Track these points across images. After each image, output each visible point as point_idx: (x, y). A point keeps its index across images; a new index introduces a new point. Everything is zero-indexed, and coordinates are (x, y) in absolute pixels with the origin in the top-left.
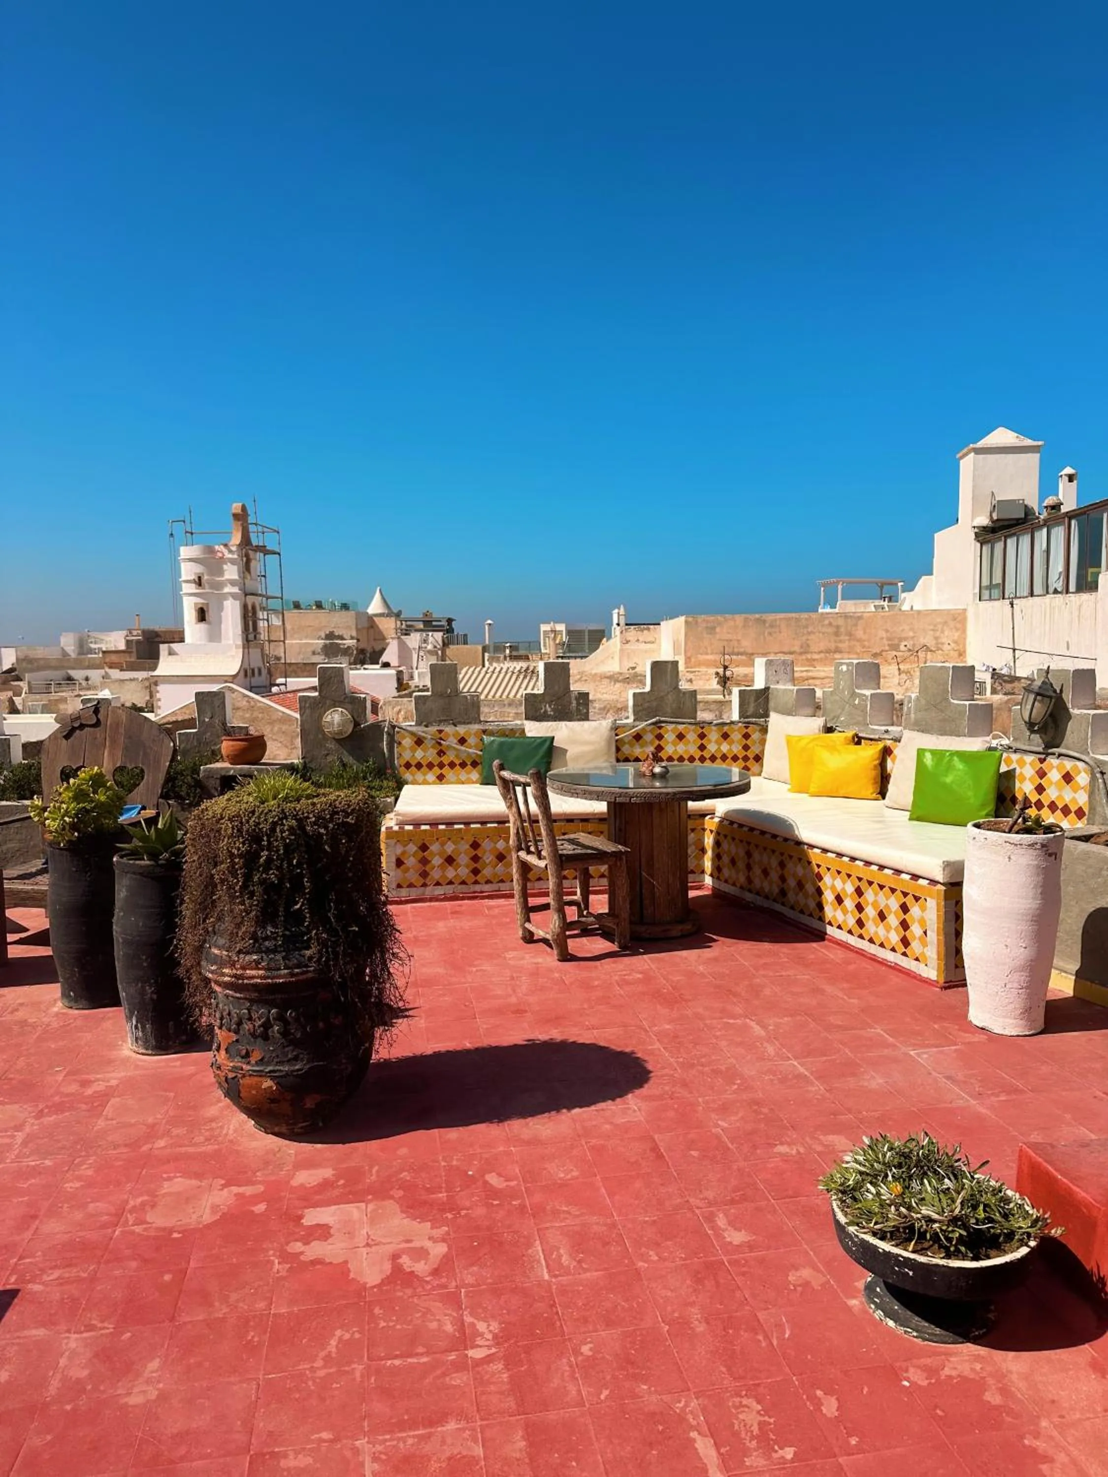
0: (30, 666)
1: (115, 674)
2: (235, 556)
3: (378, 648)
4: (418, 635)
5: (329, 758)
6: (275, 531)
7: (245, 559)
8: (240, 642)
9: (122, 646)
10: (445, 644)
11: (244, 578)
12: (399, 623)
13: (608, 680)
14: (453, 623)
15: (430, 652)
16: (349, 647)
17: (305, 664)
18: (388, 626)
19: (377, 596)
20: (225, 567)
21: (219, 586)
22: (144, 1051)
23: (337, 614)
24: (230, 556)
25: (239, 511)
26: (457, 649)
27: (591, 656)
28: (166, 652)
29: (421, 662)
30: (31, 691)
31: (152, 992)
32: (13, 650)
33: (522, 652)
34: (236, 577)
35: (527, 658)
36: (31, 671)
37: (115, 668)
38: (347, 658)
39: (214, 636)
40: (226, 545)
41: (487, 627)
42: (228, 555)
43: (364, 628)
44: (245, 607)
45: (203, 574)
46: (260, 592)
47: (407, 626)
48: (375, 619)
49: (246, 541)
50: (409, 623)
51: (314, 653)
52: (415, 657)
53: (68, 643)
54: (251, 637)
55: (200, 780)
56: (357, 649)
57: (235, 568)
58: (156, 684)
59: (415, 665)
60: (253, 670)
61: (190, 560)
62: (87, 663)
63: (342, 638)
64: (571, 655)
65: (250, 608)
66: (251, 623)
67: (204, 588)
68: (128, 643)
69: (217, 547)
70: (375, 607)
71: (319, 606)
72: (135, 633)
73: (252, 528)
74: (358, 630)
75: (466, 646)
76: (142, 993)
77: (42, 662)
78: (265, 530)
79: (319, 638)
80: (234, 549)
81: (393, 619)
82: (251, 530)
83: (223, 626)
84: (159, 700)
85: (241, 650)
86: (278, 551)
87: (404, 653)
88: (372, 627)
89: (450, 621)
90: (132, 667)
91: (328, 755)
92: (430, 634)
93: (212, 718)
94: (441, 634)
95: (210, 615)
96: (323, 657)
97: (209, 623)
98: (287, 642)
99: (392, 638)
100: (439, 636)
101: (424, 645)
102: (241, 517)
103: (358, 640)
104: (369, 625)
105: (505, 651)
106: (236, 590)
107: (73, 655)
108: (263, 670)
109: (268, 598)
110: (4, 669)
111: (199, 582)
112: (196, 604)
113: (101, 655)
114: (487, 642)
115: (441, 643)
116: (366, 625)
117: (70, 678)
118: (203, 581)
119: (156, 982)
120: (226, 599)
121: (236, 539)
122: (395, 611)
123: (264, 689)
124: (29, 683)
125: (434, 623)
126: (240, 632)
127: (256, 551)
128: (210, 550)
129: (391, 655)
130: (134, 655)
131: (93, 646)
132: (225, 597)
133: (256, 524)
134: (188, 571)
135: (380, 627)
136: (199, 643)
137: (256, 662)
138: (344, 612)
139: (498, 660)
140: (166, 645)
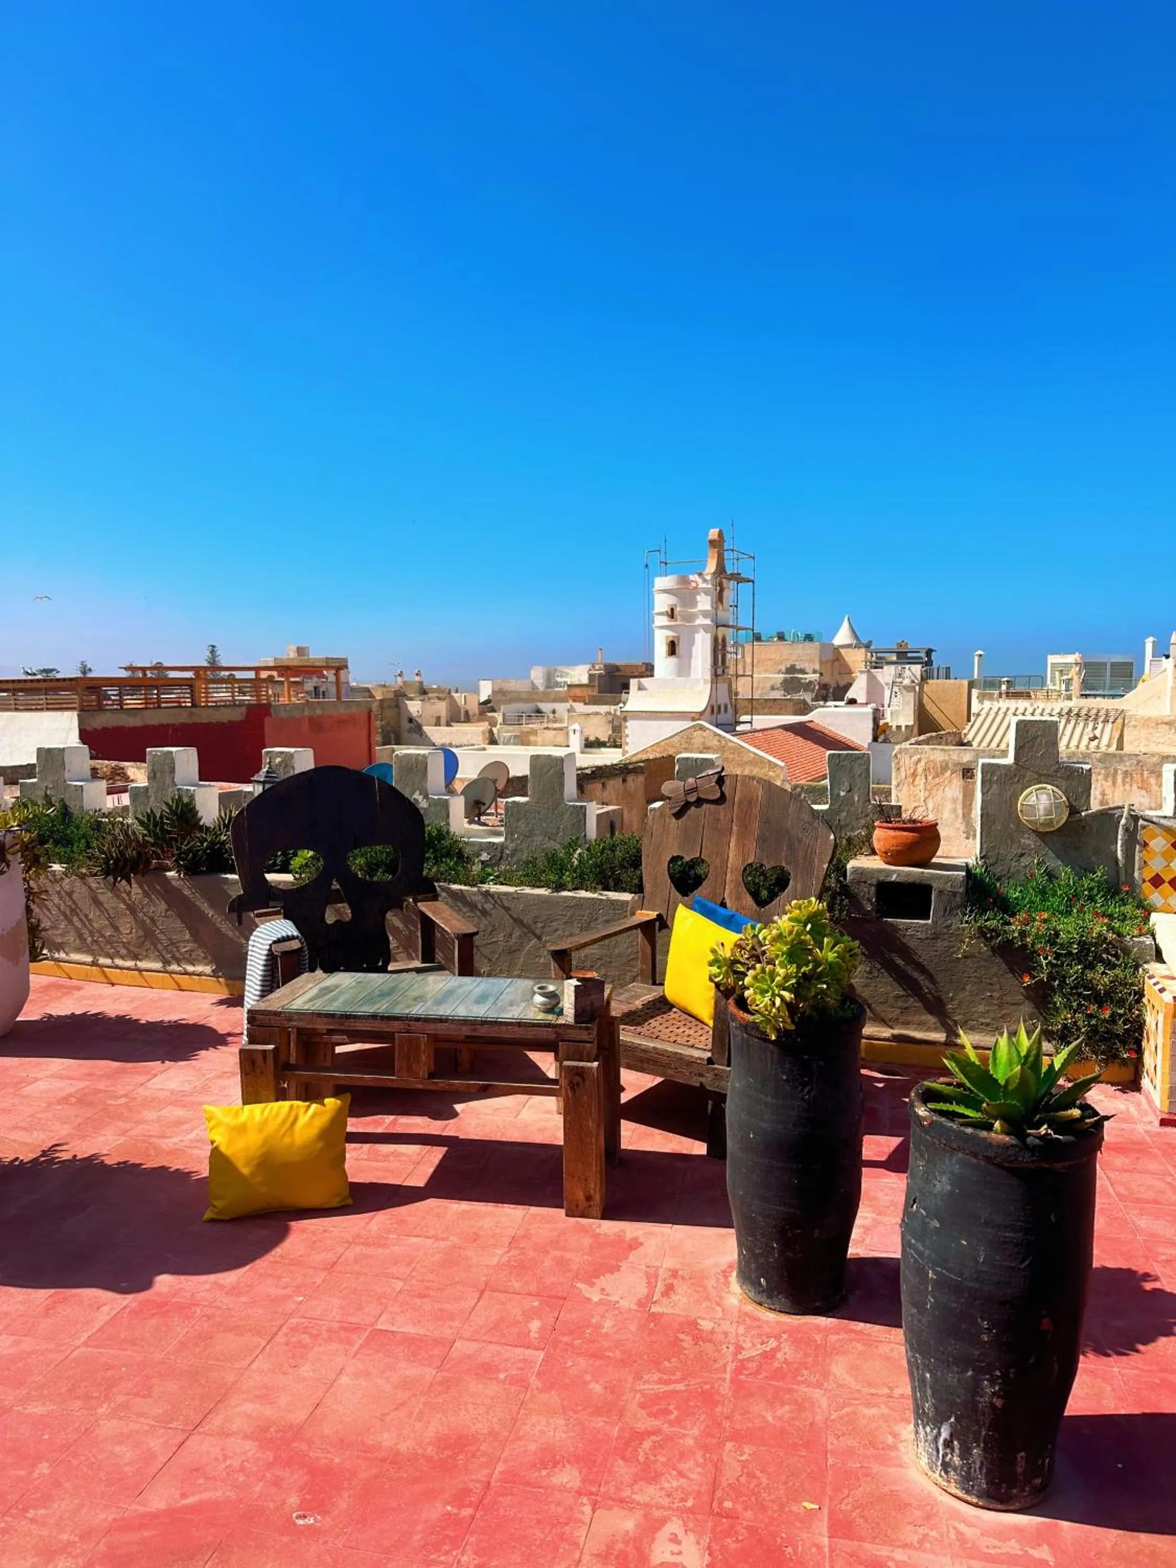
0: (504, 698)
1: (580, 707)
2: (710, 586)
3: (842, 683)
4: (893, 667)
5: (1024, 861)
6: (751, 557)
7: (718, 588)
8: (708, 677)
9: (585, 680)
10: (925, 678)
11: (717, 609)
12: (869, 654)
13: (1167, 727)
14: (933, 654)
15: (906, 687)
16: (811, 682)
17: (766, 700)
18: (856, 659)
19: (846, 624)
20: (699, 598)
21: (690, 618)
22: (960, 1494)
23: (800, 646)
24: (704, 585)
25: (716, 537)
26: (937, 685)
27: (1128, 696)
28: (636, 688)
29: (894, 699)
30: (505, 722)
31: (994, 1394)
32: (490, 682)
33: (1019, 689)
34: (709, 608)
35: (1028, 696)
36: (505, 702)
37: (580, 702)
38: (810, 693)
39: (684, 670)
40: (700, 574)
41: (976, 658)
42: (702, 585)
43: (827, 661)
44: (715, 639)
45: (676, 605)
46: (731, 624)
47: (877, 658)
48: (842, 651)
49: (721, 569)
50: (879, 655)
51: (773, 688)
52: (887, 693)
53: (537, 676)
54: (720, 671)
55: (846, 886)
56: (819, 684)
57: (709, 598)
58: (625, 719)
59: (886, 702)
60: (719, 707)
61: (665, 591)
62: (553, 697)
63: (803, 671)
64: (1088, 692)
65: (720, 640)
66: (720, 656)
67: (676, 621)
68: (591, 677)
69: (691, 577)
70: (842, 637)
71: (781, 637)
72: (597, 667)
73: (727, 555)
74: (821, 663)
75: (948, 681)
76: (975, 1388)
77: (514, 695)
78: (741, 556)
79: (779, 672)
80: (708, 578)
81: (863, 650)
82: (726, 557)
83: (693, 661)
84: (627, 736)
85: (709, 685)
86: (752, 578)
87: (874, 689)
88: (837, 660)
89: (929, 652)
90: (594, 701)
91: (1022, 855)
92: (907, 666)
93: (849, 791)
94: (919, 666)
95: (680, 649)
96: (782, 692)
97: (679, 657)
98: (755, 676)
99: (861, 672)
100: (917, 669)
101: (898, 680)
102: (717, 544)
103: (821, 674)
104: (834, 658)
105: (1000, 687)
106: (708, 622)
107: (541, 689)
108: (729, 706)
109: (738, 629)
110: (482, 701)
111: (672, 614)
112: (667, 637)
113: (566, 688)
114: (976, 676)
115: (919, 678)
116: (831, 657)
117: (538, 711)
118: (676, 613)
119: (1004, 1376)
120: (698, 632)
121: (711, 566)
122: (865, 642)
123: (730, 727)
124: (504, 714)
125: (909, 655)
126: (709, 667)
127: (729, 579)
128: (684, 580)
129: (858, 691)
130: (596, 689)
131: (559, 680)
132: (695, 630)
133: (733, 550)
134: (662, 603)
135: (847, 659)
136: (669, 677)
137: (723, 699)
138: (807, 644)
139: (991, 697)
140: (636, 680)
